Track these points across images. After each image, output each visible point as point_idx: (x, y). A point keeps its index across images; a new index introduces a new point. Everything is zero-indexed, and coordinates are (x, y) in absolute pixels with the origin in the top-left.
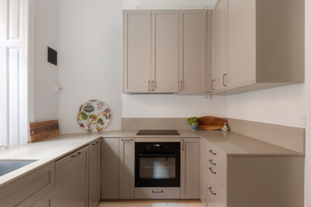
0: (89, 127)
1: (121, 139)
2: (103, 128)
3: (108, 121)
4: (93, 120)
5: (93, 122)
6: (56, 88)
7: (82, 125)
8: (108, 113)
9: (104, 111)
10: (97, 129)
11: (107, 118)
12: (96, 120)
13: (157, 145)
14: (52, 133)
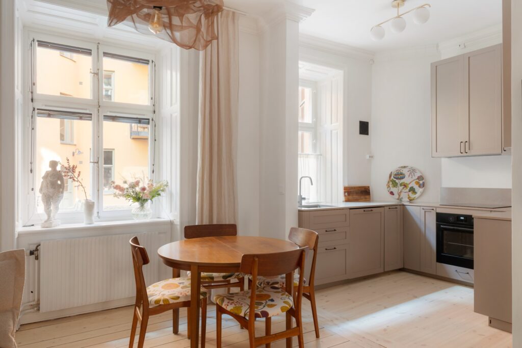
0: (399, 196)
1: (422, 207)
2: (415, 198)
3: (421, 190)
4: (403, 188)
5: (403, 191)
6: (368, 157)
7: (392, 193)
8: (421, 182)
9: (417, 179)
10: (408, 198)
11: (420, 187)
12: (407, 188)
13: (462, 218)
14: (362, 197)
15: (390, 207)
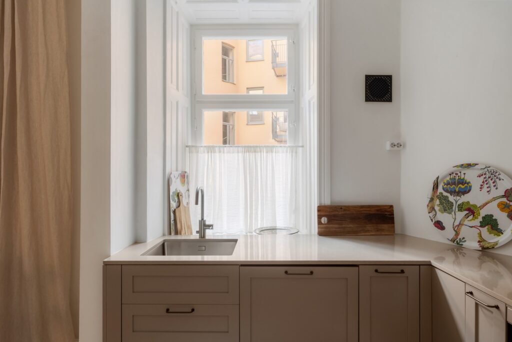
0: (457, 234)
2: (496, 243)
4: (467, 216)
5: (466, 222)
7: (439, 225)
9: (503, 196)
10: (479, 242)
12: (475, 218)
14: (369, 227)
15: (380, 269)
